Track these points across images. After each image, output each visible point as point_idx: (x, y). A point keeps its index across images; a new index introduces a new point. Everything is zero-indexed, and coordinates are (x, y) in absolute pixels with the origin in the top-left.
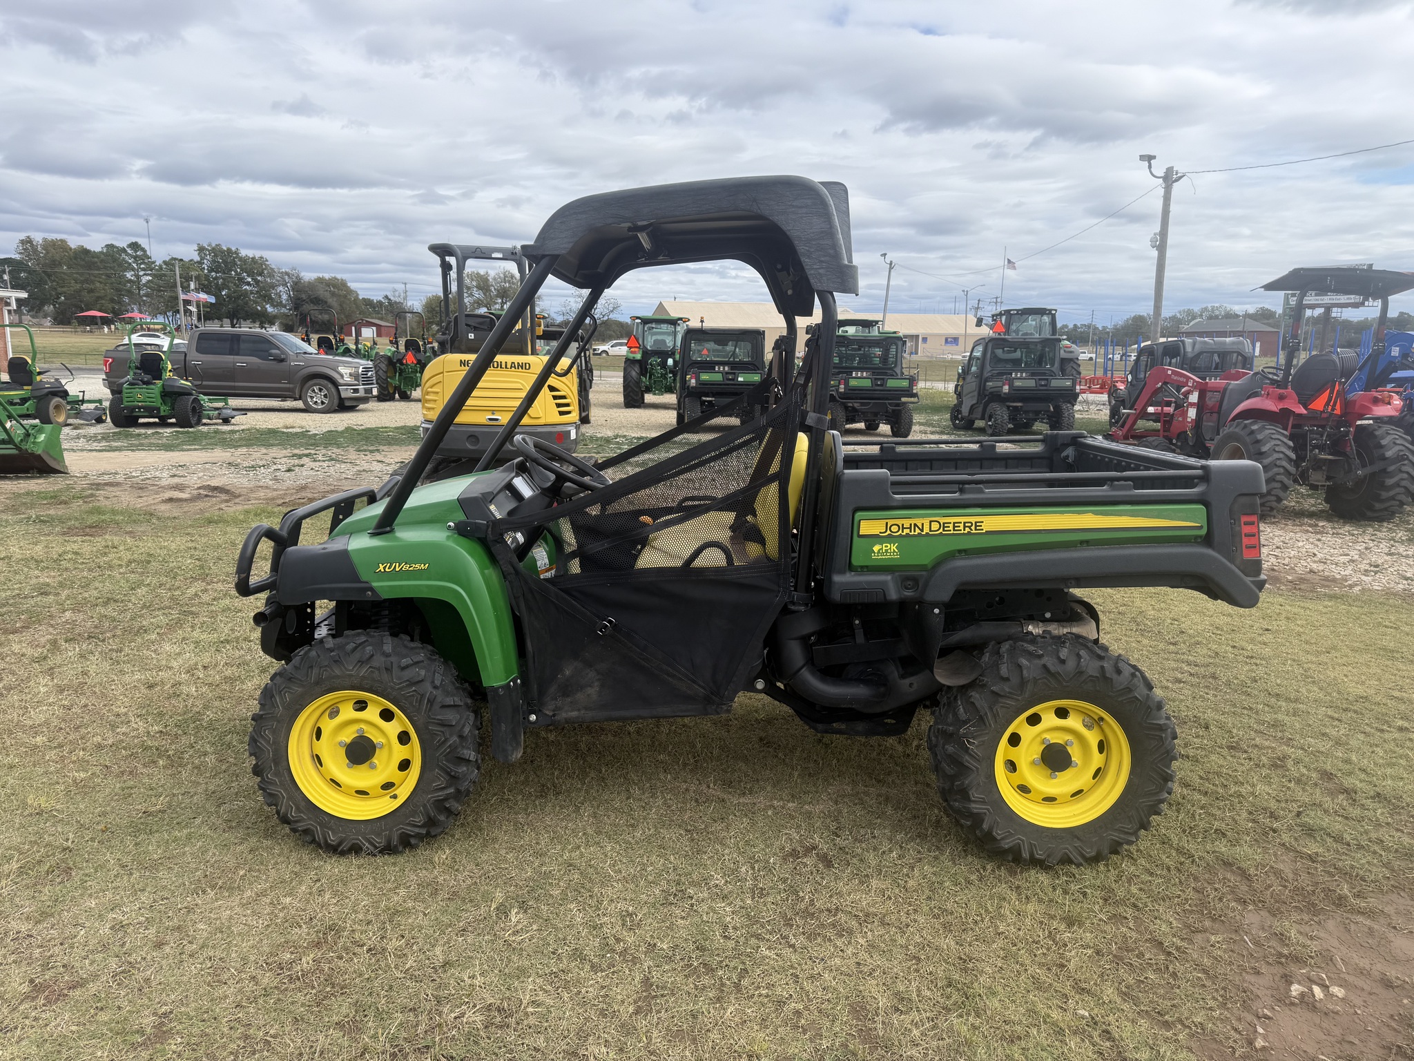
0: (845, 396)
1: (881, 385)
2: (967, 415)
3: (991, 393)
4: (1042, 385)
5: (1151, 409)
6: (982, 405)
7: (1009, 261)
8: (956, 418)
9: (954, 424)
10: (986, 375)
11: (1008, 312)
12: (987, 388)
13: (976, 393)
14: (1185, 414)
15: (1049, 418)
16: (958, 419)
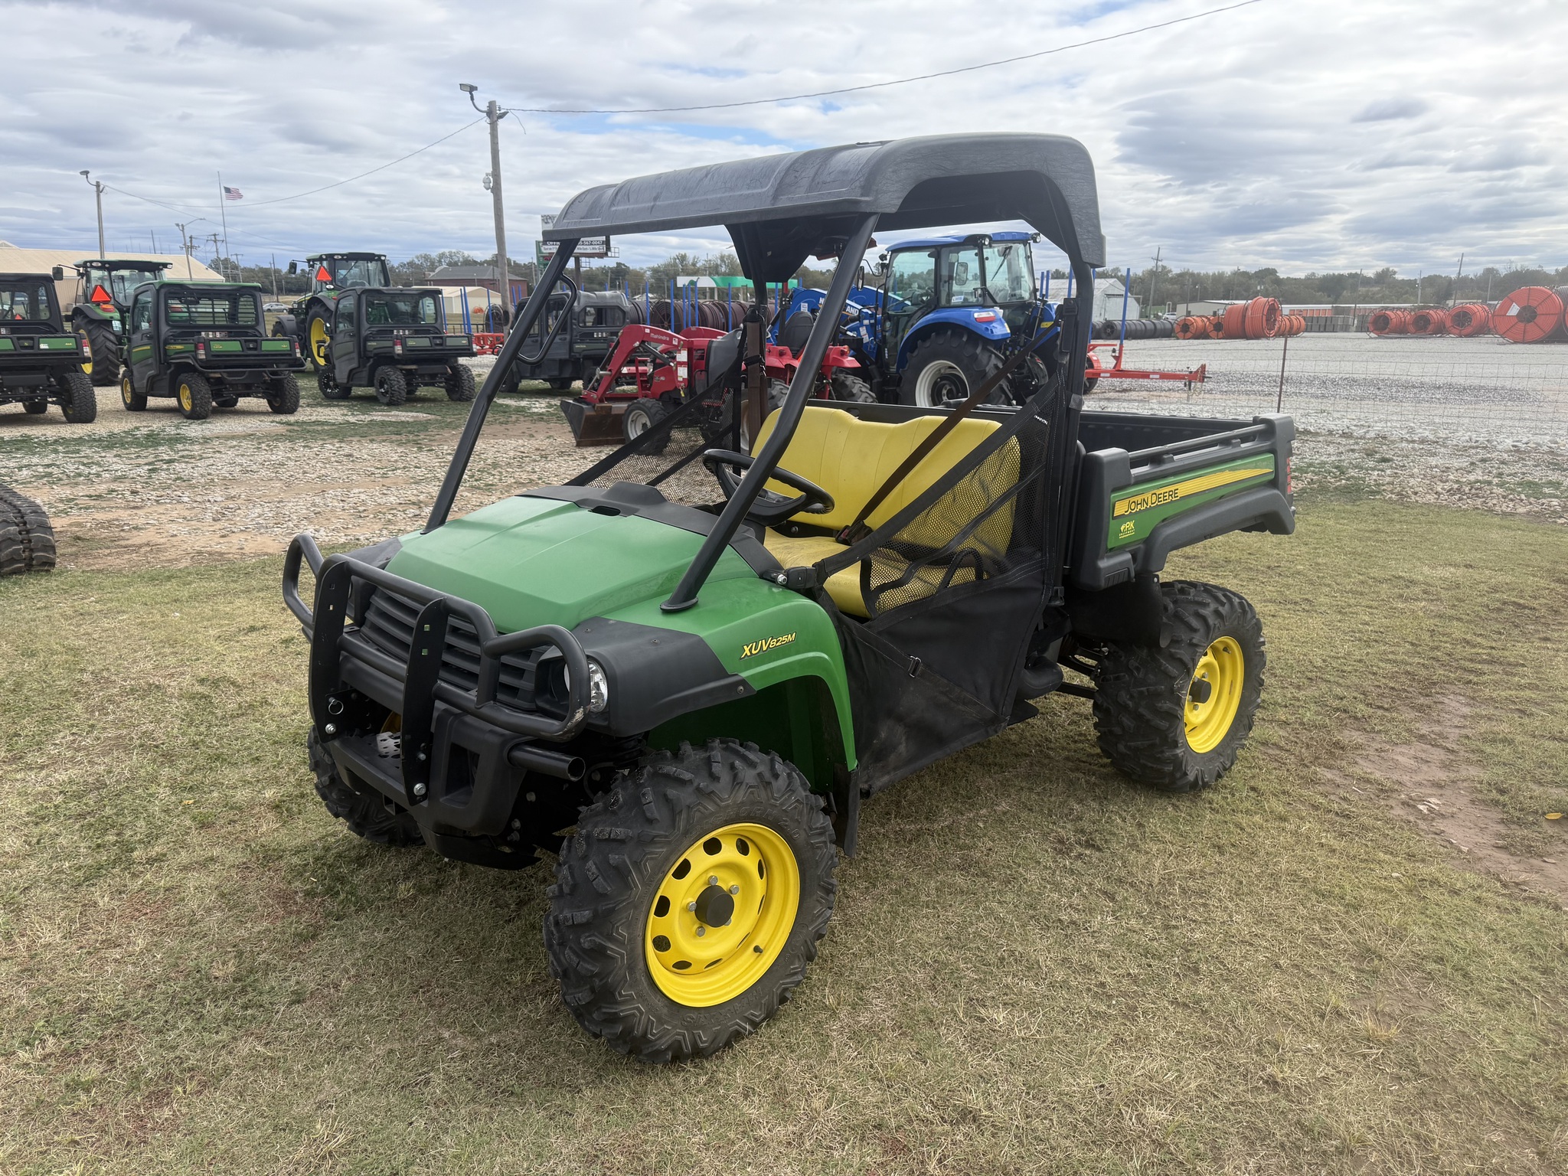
0: (208, 364)
1: (255, 349)
2: (345, 381)
3: (376, 355)
4: (437, 345)
5: (625, 370)
6: (367, 369)
7: (228, 190)
8: (327, 386)
9: (325, 393)
10: (365, 333)
11: (330, 257)
12: (369, 349)
13: (355, 355)
14: (673, 373)
15: (447, 380)
16: (330, 388)
